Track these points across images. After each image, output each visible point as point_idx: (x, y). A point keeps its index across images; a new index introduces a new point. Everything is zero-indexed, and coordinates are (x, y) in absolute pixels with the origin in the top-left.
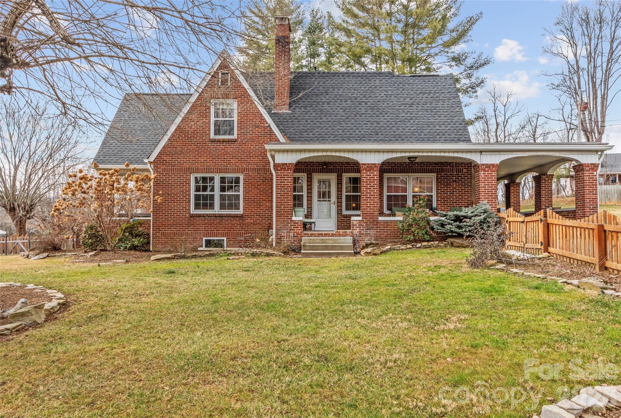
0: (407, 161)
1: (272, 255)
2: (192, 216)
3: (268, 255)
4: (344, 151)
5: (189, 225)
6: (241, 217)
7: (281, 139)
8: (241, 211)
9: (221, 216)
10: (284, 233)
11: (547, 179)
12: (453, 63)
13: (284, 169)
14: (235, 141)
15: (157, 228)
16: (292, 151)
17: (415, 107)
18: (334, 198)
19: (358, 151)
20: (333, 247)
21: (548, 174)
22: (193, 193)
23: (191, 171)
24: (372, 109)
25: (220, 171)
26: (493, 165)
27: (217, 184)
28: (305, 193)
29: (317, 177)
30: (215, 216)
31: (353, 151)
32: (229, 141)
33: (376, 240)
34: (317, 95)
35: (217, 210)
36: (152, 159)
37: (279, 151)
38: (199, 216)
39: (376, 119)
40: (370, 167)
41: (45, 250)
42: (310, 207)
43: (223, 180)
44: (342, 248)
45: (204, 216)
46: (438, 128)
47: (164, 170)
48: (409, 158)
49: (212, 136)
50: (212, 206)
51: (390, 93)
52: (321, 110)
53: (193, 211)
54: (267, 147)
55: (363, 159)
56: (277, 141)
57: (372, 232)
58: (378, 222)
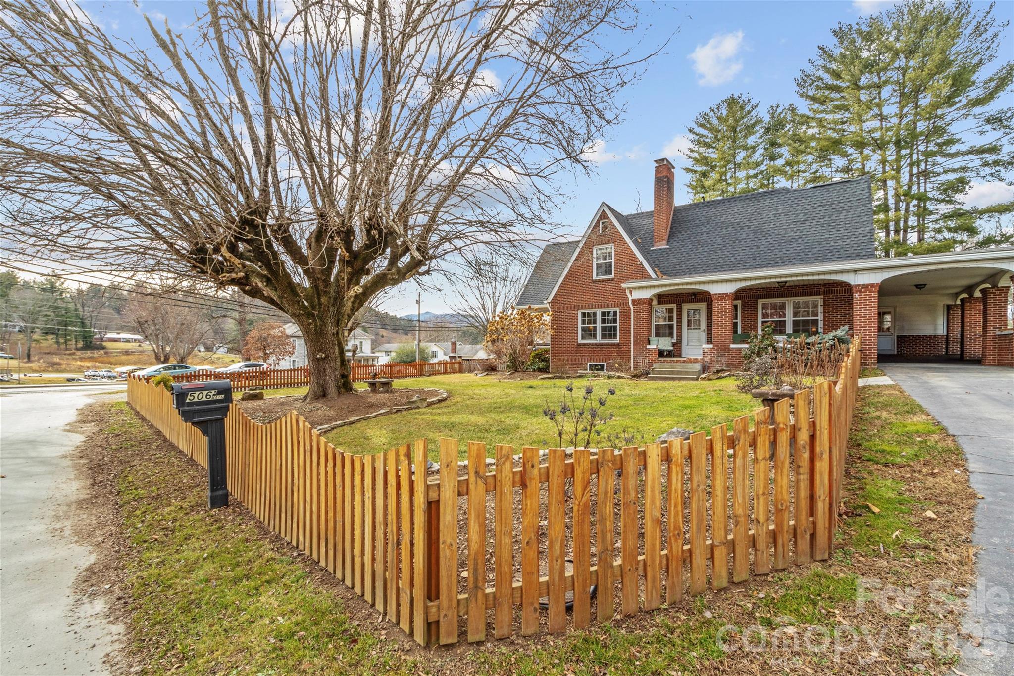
0: (777, 285)
1: (622, 378)
2: (579, 345)
3: (619, 378)
4: (695, 283)
5: (577, 352)
6: (618, 345)
7: (653, 275)
8: (617, 341)
9: (601, 345)
10: (640, 360)
11: (997, 293)
12: (988, 127)
13: (640, 304)
14: (613, 280)
15: (554, 355)
16: (646, 287)
17: (808, 223)
18: (703, 326)
19: (709, 282)
20: (679, 373)
21: (999, 286)
22: (580, 326)
23: (577, 308)
24: (755, 232)
25: (601, 306)
26: (872, 285)
27: (599, 318)
28: (675, 323)
29: (686, 307)
30: (596, 344)
31: (704, 283)
32: (608, 280)
33: (727, 366)
34: (698, 226)
35: (599, 340)
36: (550, 300)
37: (635, 288)
38: (584, 345)
39: (758, 243)
40: (722, 297)
41: (487, 370)
42: (680, 336)
43: (603, 314)
44: (687, 373)
45: (588, 344)
46: (832, 244)
47: (559, 308)
48: (778, 283)
49: (595, 277)
50: (595, 337)
51: (780, 211)
52: (699, 241)
53: (580, 341)
54: (624, 285)
55: (714, 289)
56: (649, 277)
57: (724, 359)
58: (729, 349)
